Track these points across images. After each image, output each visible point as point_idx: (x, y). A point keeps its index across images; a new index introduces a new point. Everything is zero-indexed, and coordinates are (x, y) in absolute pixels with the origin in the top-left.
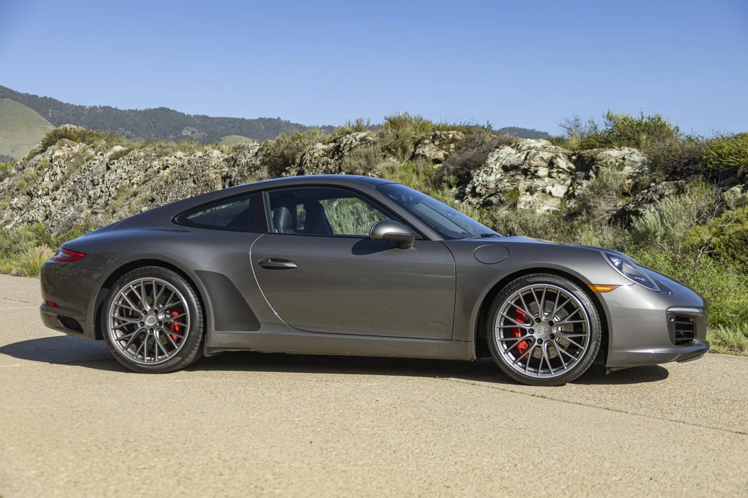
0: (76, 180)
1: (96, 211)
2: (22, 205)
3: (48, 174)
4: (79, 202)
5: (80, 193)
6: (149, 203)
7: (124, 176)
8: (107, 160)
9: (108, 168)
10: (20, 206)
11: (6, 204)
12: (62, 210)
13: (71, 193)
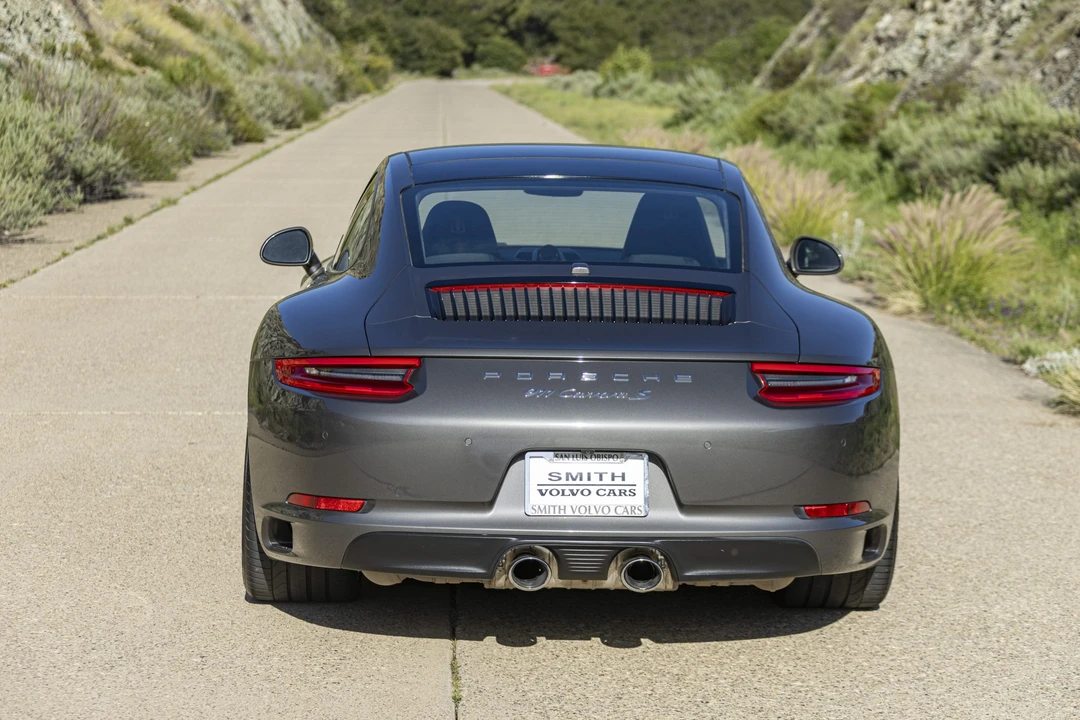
1: (1002, 51)
2: (898, 32)
6: (1074, 40)
10: (893, 33)
11: (868, 28)
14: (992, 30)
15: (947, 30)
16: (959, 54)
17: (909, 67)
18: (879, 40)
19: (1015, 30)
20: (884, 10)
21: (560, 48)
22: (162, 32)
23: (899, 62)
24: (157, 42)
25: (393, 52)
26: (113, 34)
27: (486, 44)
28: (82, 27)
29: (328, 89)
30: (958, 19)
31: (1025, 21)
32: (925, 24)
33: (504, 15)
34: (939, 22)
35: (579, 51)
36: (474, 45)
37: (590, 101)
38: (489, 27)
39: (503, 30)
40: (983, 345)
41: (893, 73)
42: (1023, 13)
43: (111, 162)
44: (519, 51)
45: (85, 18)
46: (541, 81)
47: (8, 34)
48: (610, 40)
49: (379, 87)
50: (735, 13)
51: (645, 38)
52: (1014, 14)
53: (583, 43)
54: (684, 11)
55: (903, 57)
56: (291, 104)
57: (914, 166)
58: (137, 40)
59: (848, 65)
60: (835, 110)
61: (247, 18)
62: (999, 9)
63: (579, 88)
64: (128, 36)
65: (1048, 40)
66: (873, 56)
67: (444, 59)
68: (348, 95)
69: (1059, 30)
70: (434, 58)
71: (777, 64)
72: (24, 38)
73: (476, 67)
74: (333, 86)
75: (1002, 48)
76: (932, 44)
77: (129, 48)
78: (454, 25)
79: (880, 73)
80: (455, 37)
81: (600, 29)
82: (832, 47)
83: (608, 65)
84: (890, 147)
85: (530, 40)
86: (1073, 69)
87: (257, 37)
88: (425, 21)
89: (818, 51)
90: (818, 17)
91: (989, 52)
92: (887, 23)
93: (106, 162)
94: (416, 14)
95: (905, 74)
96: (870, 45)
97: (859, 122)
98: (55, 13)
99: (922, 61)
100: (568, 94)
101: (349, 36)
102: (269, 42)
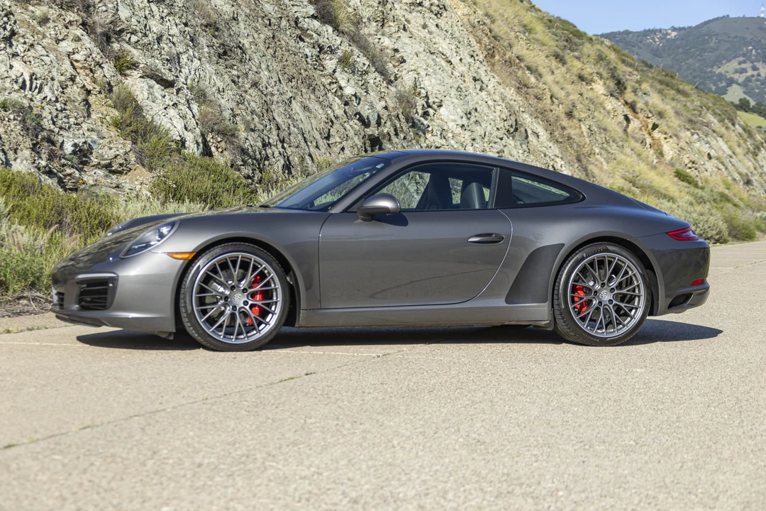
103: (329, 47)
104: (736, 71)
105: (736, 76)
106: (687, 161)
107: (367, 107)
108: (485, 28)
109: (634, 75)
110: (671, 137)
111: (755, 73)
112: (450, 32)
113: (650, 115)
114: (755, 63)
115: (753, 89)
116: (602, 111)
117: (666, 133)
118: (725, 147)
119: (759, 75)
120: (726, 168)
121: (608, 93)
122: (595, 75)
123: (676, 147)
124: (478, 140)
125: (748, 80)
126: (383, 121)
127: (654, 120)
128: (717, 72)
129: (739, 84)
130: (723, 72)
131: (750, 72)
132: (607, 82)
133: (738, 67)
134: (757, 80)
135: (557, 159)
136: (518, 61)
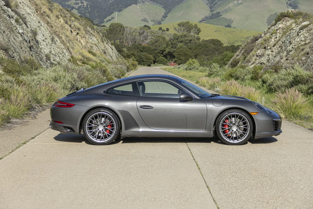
0: (283, 41)
1: (288, 58)
2: (262, 54)
3: (274, 38)
4: (283, 53)
5: (284, 48)
6: (306, 55)
7: (303, 39)
8: (298, 30)
9: (298, 35)
10: (260, 54)
11: (254, 53)
12: (275, 57)
13: (280, 48)
14: (285, 53)
15: (274, 53)
16: (278, 59)
17: (265, 62)
18: (257, 56)
19: (291, 53)
20: (258, 49)
21: (176, 59)
22: (88, 56)
23: (263, 61)
24: (87, 58)
25: (137, 60)
26: (77, 57)
27: (158, 58)
28: (70, 55)
29: (125, 69)
30: (276, 51)
31: (293, 51)
32: (269, 52)
33: (163, 51)
34: (272, 52)
35: (180, 60)
36: (156, 59)
37: (185, 71)
38: (159, 55)
39: (162, 55)
40: (302, 126)
41: (261, 63)
42: (292, 49)
43: (85, 86)
44: (166, 60)
45: (71, 53)
46: (172, 67)
47: (55, 57)
48: (188, 57)
49: (135, 69)
50: (217, 50)
51: (196, 57)
52: (290, 50)
53: (181, 58)
54: (205, 50)
55: (264, 60)
56: (119, 72)
57: (271, 85)
58: (83, 58)
59: (250, 62)
60: (249, 72)
61: (105, 53)
62: (286, 48)
63: (182, 68)
64: (80, 57)
65: (300, 55)
66: (256, 60)
67: (149, 62)
68: (129, 70)
69: (302, 53)
70: (147, 62)
71: (232, 62)
72: (58, 58)
73: (156, 64)
74: (126, 68)
75: (288, 57)
76: (271, 57)
77: (81, 60)
78: (151, 54)
79: (258, 64)
80: (151, 57)
81: (185, 55)
82: (245, 57)
83: (188, 62)
84: (265, 81)
85: (168, 57)
86: (306, 62)
87: (108, 57)
88: (144, 53)
89: (242, 59)
90: (241, 51)
91: (285, 58)
92: (259, 52)
93: (84, 86)
94: (142, 51)
95: (264, 64)
96: (255, 57)
97: (255, 75)
98: (64, 52)
99: (268, 61)
100: (179, 69)
101: (127, 57)
102: (110, 58)
103: (12, 16)
104: (75, 4)
105: (75, 6)
106: (89, 47)
107: (26, 37)
108: (33, 2)
109: (68, 14)
110: (83, 38)
111: (82, 5)
112: (27, 4)
113: (76, 30)
114: (82, 1)
115: (81, 11)
116: (65, 29)
117: (81, 36)
118: (96, 40)
119: (84, 5)
120: (98, 48)
121: (65, 23)
122: (59, 15)
123: (85, 41)
124: (48, 44)
125: (79, 7)
126: (31, 41)
127: (77, 31)
128: (67, 4)
129: (76, 9)
130: (69, 4)
131: (80, 4)
132: (64, 18)
133: (75, 2)
134: (83, 8)
135: (64, 50)
136: (44, 13)
